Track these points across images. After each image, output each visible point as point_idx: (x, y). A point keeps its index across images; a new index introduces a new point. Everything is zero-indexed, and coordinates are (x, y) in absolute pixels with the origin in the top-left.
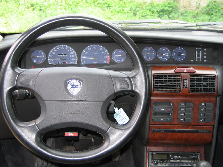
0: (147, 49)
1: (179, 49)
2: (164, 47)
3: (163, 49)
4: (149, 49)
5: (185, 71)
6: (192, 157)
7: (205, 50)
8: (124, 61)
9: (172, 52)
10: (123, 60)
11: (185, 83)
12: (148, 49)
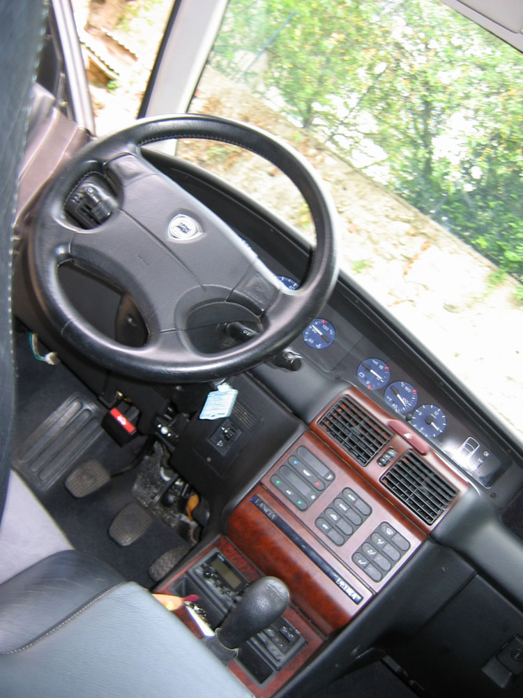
0: (377, 363)
1: (436, 413)
2: (412, 387)
3: (406, 388)
4: (381, 367)
5: (407, 436)
6: (284, 629)
7: (487, 454)
8: (319, 349)
9: (418, 406)
10: (319, 346)
11: (389, 455)
12: (379, 365)
